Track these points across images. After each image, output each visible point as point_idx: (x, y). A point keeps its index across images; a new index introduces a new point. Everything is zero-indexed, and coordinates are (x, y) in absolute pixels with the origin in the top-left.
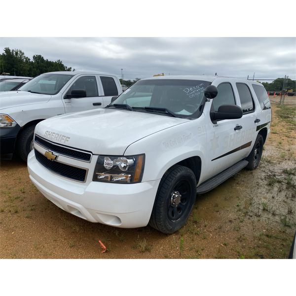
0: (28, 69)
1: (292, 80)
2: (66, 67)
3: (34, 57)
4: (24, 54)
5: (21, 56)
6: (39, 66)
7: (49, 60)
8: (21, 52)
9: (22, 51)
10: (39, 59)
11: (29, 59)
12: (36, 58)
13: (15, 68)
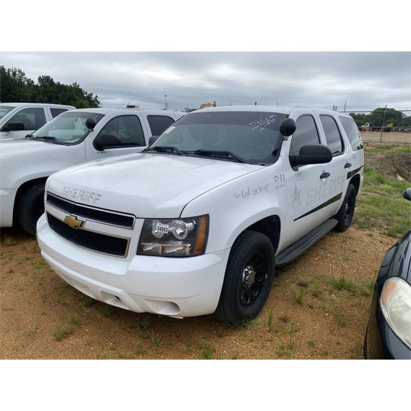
0: (31, 95)
1: (397, 110)
2: (86, 93)
3: (40, 79)
4: (24, 75)
5: (20, 78)
6: (46, 91)
7: (61, 83)
8: (20, 71)
9: (22, 71)
10: (46, 81)
11: (33, 82)
12: (42, 80)
13: (13, 94)
